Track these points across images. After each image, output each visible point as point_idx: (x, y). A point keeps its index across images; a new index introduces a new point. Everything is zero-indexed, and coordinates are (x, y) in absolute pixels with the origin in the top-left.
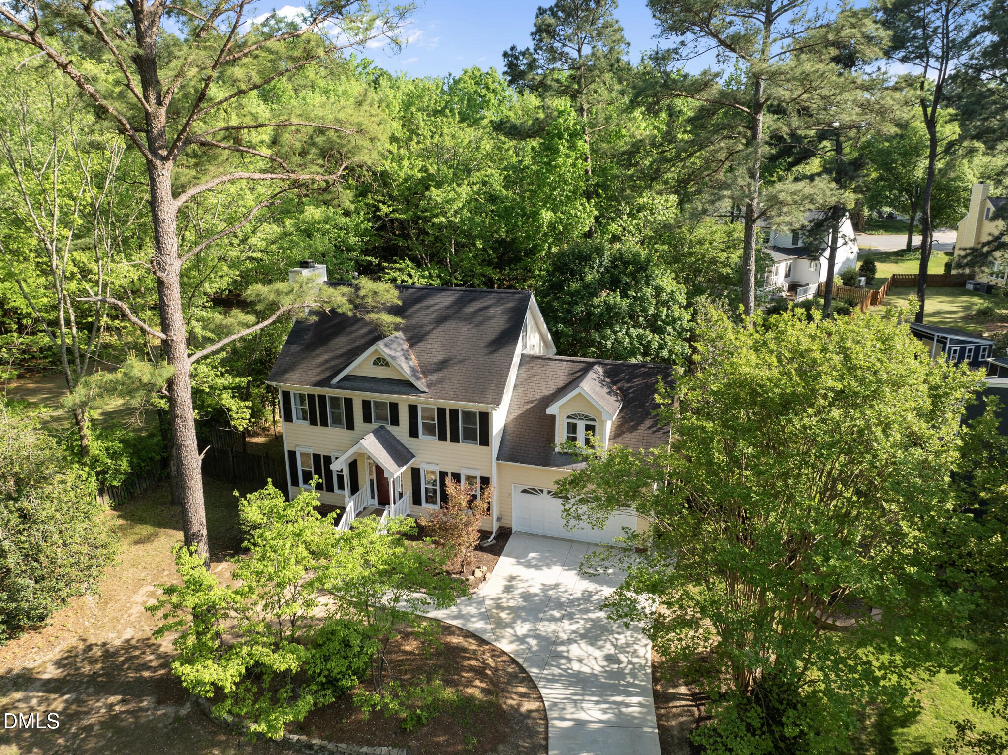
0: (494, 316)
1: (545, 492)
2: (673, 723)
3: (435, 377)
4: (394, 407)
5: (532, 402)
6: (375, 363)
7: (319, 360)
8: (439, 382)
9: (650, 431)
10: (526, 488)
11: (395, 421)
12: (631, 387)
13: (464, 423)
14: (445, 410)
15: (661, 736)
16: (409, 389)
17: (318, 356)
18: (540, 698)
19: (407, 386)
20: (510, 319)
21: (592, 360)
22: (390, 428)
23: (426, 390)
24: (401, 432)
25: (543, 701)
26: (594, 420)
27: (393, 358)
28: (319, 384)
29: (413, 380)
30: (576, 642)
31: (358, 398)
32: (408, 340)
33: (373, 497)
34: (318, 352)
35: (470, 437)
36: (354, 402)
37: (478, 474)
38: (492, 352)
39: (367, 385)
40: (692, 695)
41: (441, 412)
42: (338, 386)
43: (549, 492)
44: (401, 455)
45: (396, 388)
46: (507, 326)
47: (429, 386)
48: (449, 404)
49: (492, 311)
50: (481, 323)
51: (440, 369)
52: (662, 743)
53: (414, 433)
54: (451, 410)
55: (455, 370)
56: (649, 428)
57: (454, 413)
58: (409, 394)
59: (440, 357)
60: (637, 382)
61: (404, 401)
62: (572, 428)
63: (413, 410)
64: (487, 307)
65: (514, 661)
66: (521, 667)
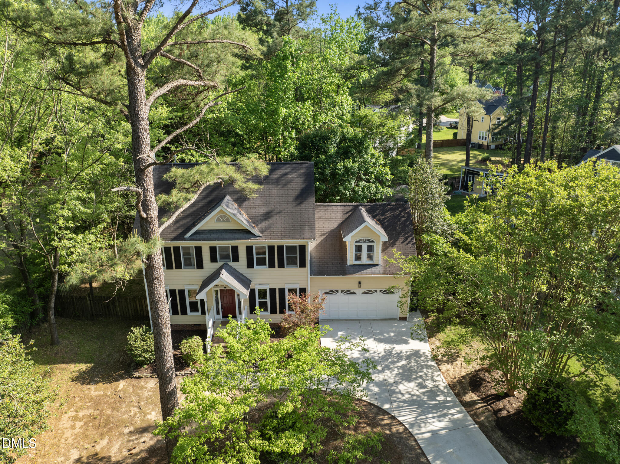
0: (292, 180)
1: (340, 291)
2: (482, 418)
3: (264, 225)
4: (235, 249)
5: (324, 234)
6: (218, 220)
8: (269, 228)
9: (403, 245)
10: (327, 291)
11: (236, 259)
12: (385, 219)
13: (287, 254)
14: (273, 247)
15: (480, 427)
16: (247, 236)
18: (401, 424)
19: (246, 233)
20: (305, 181)
21: (356, 204)
22: (231, 263)
23: (261, 235)
24: (241, 265)
25: (404, 425)
26: (373, 242)
27: (234, 215)
28: (175, 239)
29: (250, 229)
30: (400, 383)
31: (205, 246)
32: (236, 201)
33: (218, 313)
35: (291, 262)
36: (203, 249)
37: (297, 287)
38: (299, 204)
39: (213, 236)
40: (482, 399)
41: (271, 248)
42: (191, 239)
43: (342, 291)
44: (245, 281)
45: (237, 236)
46: (304, 185)
47: (262, 231)
48: (276, 243)
52: (483, 432)
53: (250, 265)
54: (278, 246)
55: (277, 218)
56: (403, 242)
57: (280, 248)
58: (248, 239)
60: (388, 214)
61: (242, 244)
62: (359, 249)
63: (249, 249)
64: (286, 174)
65: (371, 404)
66: (377, 407)
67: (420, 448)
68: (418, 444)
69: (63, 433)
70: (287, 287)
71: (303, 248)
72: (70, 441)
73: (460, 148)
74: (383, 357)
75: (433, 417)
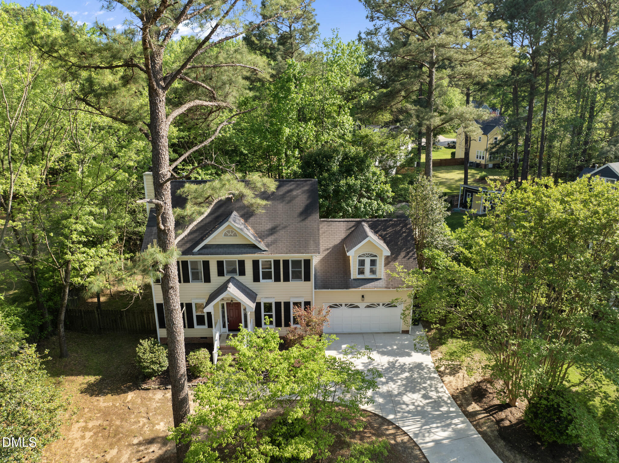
0: (297, 196)
1: (343, 305)
2: (485, 428)
3: (270, 239)
4: (242, 263)
5: (328, 249)
6: (226, 235)
8: (274, 242)
9: (405, 259)
10: (331, 304)
11: (242, 273)
12: (387, 234)
13: (292, 268)
14: (279, 261)
15: (483, 437)
16: (253, 250)
18: (405, 433)
19: (254, 248)
20: (309, 197)
21: (358, 219)
22: (238, 277)
23: (267, 249)
24: (247, 279)
25: (408, 435)
26: (376, 256)
27: (241, 230)
28: (186, 253)
29: (256, 244)
30: (404, 394)
31: (213, 260)
32: (242, 216)
33: (224, 326)
35: (297, 276)
36: (210, 263)
37: (302, 300)
38: (303, 220)
39: (221, 250)
40: (484, 410)
41: (277, 262)
42: (199, 253)
43: (346, 305)
44: (252, 295)
45: (244, 250)
46: (308, 202)
47: (268, 246)
48: (282, 257)
49: (295, 193)
50: (290, 201)
51: (271, 234)
52: (486, 441)
53: (256, 279)
54: (283, 261)
55: (282, 233)
56: (404, 257)
57: (286, 262)
58: (255, 253)
59: (269, 226)
60: (390, 230)
61: (248, 259)
62: (362, 263)
63: (256, 263)
64: (290, 191)
65: (376, 415)
66: (382, 417)
67: (425, 457)
68: (422, 453)
69: (73, 443)
70: (292, 301)
71: (308, 263)
72: (80, 450)
73: (458, 167)
74: (387, 369)
75: (437, 427)
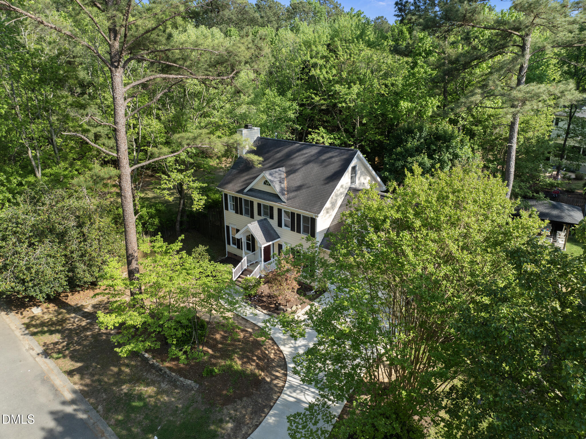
3: (292, 194)
4: (271, 209)
6: (264, 183)
7: (243, 179)
8: (294, 197)
11: (272, 217)
13: (303, 222)
14: (294, 214)
17: (243, 177)
18: (285, 381)
19: (276, 197)
20: (342, 165)
22: (269, 220)
23: (285, 201)
24: (274, 223)
25: (285, 383)
27: (272, 181)
28: (238, 192)
29: (280, 195)
31: (256, 201)
32: (286, 172)
34: (244, 174)
35: (306, 230)
36: (254, 204)
38: (326, 184)
39: (259, 195)
45: (272, 198)
46: (339, 169)
47: (288, 199)
48: (297, 211)
49: (333, 160)
51: (296, 190)
53: (280, 225)
54: (297, 214)
55: (304, 191)
57: (299, 216)
58: (278, 202)
59: (298, 184)
61: (276, 205)
63: (280, 211)
66: (285, 362)
67: (275, 403)
68: (276, 400)
71: (312, 220)
